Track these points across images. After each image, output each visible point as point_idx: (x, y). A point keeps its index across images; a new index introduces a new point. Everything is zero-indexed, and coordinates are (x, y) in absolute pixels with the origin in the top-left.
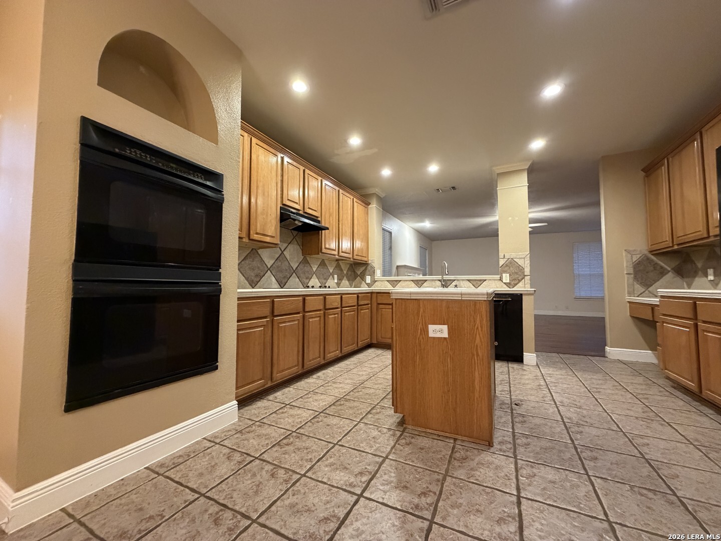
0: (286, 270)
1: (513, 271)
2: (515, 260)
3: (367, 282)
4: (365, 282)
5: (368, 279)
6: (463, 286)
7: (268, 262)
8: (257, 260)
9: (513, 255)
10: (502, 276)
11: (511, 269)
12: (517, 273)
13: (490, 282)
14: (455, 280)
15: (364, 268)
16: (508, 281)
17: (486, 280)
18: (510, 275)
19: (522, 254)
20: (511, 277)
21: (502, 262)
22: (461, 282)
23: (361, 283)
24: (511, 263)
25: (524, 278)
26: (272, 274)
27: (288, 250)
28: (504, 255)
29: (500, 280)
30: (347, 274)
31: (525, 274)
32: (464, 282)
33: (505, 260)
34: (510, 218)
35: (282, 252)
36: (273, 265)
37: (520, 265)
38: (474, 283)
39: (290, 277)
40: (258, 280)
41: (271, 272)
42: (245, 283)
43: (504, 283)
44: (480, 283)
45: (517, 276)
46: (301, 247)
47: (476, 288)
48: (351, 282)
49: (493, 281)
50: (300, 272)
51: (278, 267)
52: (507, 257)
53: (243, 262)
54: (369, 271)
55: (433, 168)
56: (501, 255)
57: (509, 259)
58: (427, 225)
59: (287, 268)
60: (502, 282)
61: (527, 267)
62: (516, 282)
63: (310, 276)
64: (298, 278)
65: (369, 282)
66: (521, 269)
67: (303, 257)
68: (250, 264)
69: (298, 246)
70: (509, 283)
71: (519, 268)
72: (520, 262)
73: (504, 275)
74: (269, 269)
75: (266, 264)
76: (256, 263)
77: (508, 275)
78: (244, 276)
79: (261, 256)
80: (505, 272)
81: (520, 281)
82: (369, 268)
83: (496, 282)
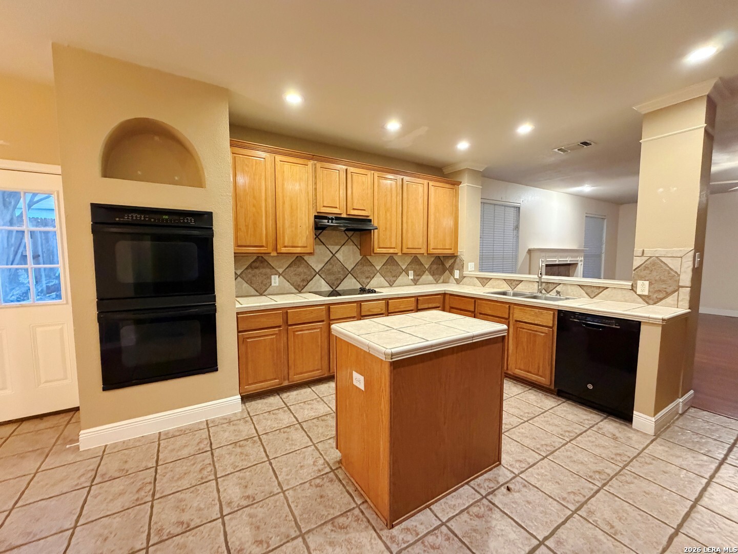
0: (339, 272)
1: (657, 278)
2: (663, 259)
3: (455, 277)
4: (454, 277)
5: (457, 274)
6: (572, 294)
7: (316, 266)
8: (302, 266)
9: (660, 251)
10: (636, 284)
11: (654, 273)
12: (664, 281)
13: (614, 291)
14: (560, 284)
15: (453, 260)
16: (646, 293)
17: (607, 288)
18: (650, 284)
19: (677, 250)
20: (653, 286)
21: (637, 262)
22: (569, 287)
23: (449, 278)
24: (654, 264)
25: (677, 290)
26: (322, 277)
27: (341, 252)
28: (643, 250)
29: (632, 289)
30: (430, 267)
31: (680, 284)
32: (573, 288)
33: (644, 259)
34: (661, 190)
35: (334, 255)
36: (322, 268)
37: (672, 269)
38: (589, 291)
39: (344, 279)
40: (305, 284)
41: (320, 275)
42: (290, 288)
43: (638, 295)
44: (597, 291)
45: (664, 286)
46: (359, 247)
47: (591, 298)
48: (437, 276)
49: (620, 291)
50: (358, 272)
51: (329, 270)
52: (648, 254)
53: (287, 270)
54: (458, 264)
55: (525, 129)
56: (638, 250)
57: (651, 257)
58: (587, 188)
59: (340, 270)
60: (636, 293)
61: (685, 272)
62: (661, 296)
63: (372, 276)
64: (355, 278)
65: (458, 277)
66: (674, 276)
67: (361, 257)
68: (295, 270)
69: (355, 247)
70: (648, 296)
71: (669, 273)
72: (673, 264)
73: (639, 283)
74: (318, 273)
75: (313, 269)
76: (301, 269)
77: (647, 283)
78: (288, 281)
79: (308, 262)
80: (642, 278)
81: (668, 295)
82: (458, 261)
83: (624, 292)
